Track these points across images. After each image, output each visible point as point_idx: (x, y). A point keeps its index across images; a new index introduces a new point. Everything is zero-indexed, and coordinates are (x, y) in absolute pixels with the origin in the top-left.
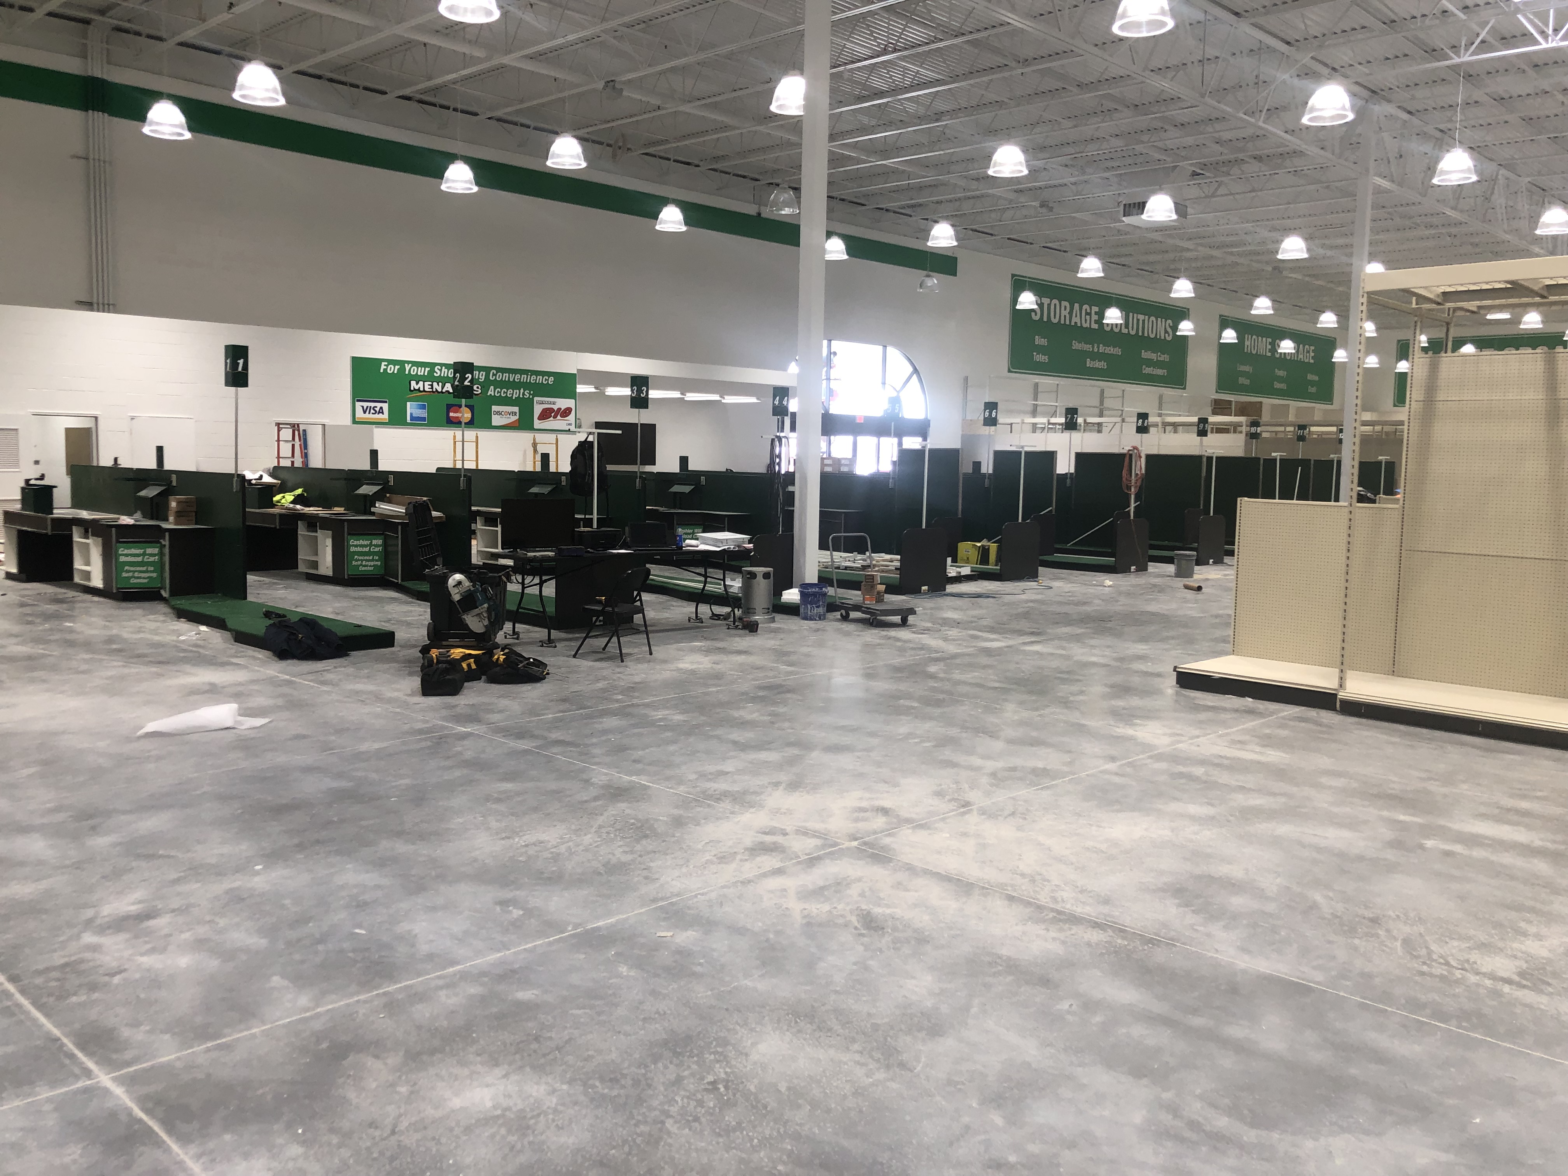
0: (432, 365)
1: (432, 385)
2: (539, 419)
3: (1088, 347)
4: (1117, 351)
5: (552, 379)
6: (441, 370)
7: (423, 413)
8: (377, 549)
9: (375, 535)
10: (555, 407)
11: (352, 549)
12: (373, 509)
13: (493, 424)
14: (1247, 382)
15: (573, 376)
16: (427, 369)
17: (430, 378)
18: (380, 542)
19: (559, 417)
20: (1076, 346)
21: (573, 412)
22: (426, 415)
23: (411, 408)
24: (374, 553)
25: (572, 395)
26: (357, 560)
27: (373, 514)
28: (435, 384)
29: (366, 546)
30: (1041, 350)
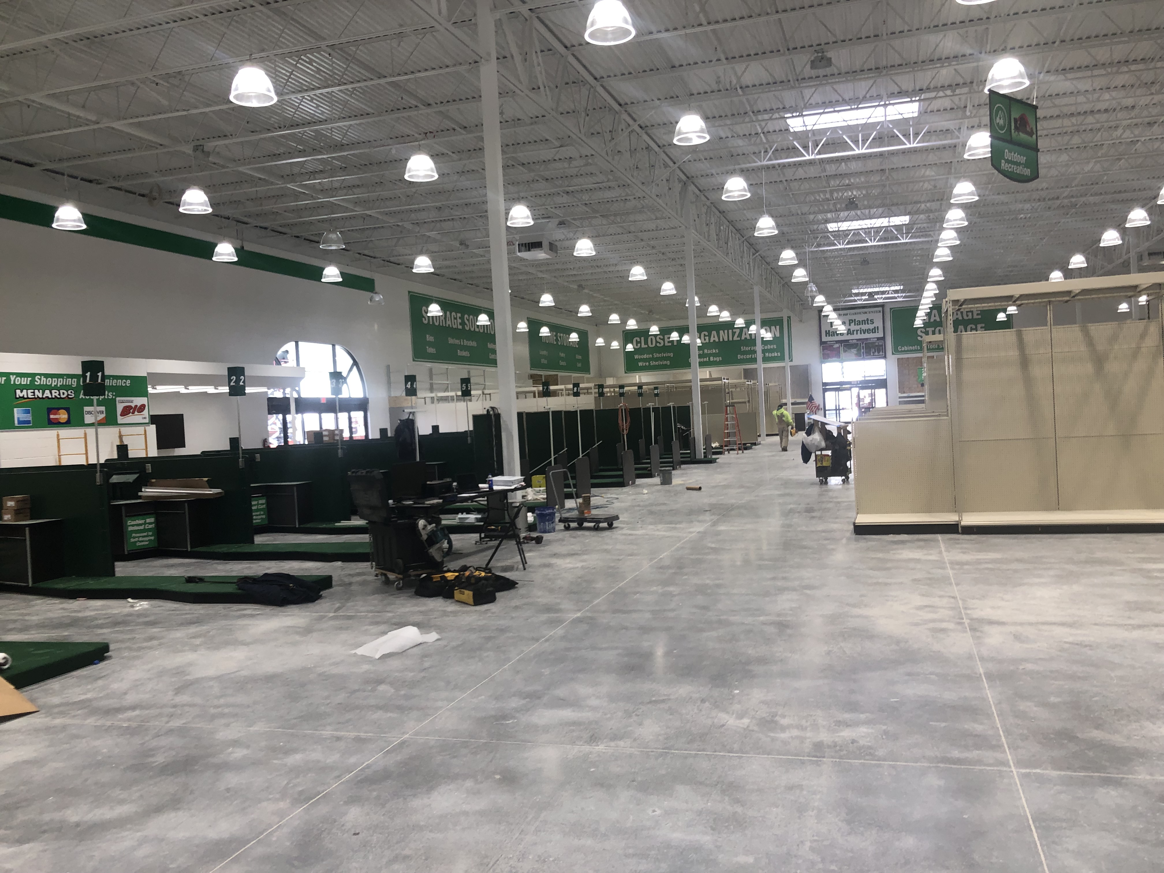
0: (33, 375)
1: (34, 392)
2: (121, 415)
3: (457, 342)
4: (474, 344)
5: (129, 381)
6: (40, 379)
7: (28, 417)
8: (150, 526)
9: (148, 514)
10: (133, 405)
11: (130, 529)
12: (140, 494)
13: (86, 422)
14: (546, 362)
15: (144, 378)
16: (29, 379)
17: (32, 386)
18: (152, 520)
19: (136, 413)
20: (451, 341)
21: (147, 407)
22: (30, 419)
23: (18, 414)
24: (149, 530)
25: (145, 394)
26: (134, 538)
27: (140, 497)
28: (36, 391)
29: (140, 525)
30: (431, 344)
